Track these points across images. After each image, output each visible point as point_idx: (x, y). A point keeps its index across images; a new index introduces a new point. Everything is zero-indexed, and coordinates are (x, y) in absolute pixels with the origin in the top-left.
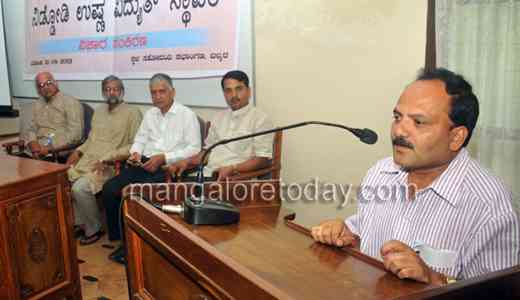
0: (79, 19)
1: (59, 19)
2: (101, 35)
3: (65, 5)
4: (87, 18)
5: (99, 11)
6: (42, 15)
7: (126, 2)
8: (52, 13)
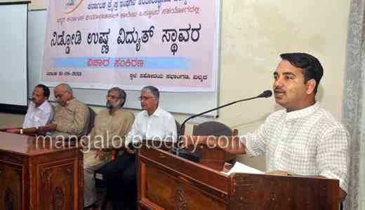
0: (89, 43)
1: (73, 42)
2: (105, 56)
3: (79, 32)
4: (95, 43)
5: (105, 38)
6: (60, 38)
7: (128, 33)
8: (68, 37)
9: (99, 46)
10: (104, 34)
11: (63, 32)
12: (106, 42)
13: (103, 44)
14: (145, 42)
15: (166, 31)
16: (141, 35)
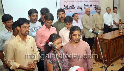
0: (77, 9)
1: (72, 8)
2: (82, 12)
3: (73, 5)
4: (79, 9)
5: (81, 7)
6: (67, 7)
7: (86, 6)
8: (70, 7)
9: (80, 9)
10: (81, 6)
11: (68, 5)
12: (81, 8)
13: (81, 9)
14: (90, 8)
15: (94, 5)
16: (89, 6)
